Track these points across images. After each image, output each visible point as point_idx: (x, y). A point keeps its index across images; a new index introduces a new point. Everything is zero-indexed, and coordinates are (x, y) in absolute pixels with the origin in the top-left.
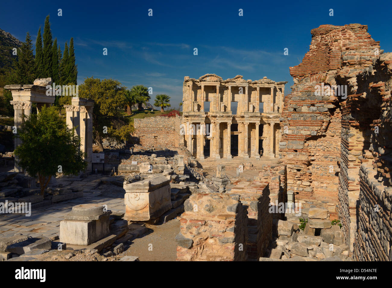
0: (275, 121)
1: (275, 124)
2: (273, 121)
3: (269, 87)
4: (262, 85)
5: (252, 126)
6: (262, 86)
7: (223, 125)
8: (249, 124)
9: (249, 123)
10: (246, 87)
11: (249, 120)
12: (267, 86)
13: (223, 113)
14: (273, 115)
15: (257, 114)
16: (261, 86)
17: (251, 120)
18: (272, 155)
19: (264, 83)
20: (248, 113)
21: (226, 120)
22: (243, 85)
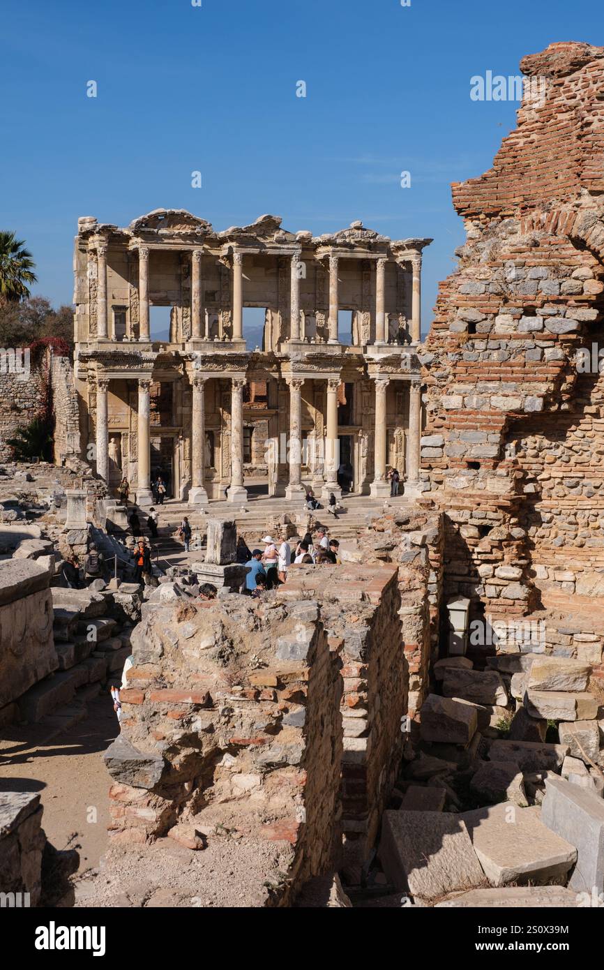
0: (392, 373)
1: (392, 382)
2: (387, 373)
3: (371, 256)
4: (347, 252)
5: (314, 391)
6: (348, 255)
7: (218, 388)
8: (303, 383)
9: (305, 380)
11: (306, 371)
12: (361, 254)
13: (217, 345)
14: (383, 352)
15: (331, 348)
16: (343, 255)
17: (310, 371)
18: (383, 488)
19: (352, 242)
20: (299, 346)
21: (225, 371)
22: (284, 250)
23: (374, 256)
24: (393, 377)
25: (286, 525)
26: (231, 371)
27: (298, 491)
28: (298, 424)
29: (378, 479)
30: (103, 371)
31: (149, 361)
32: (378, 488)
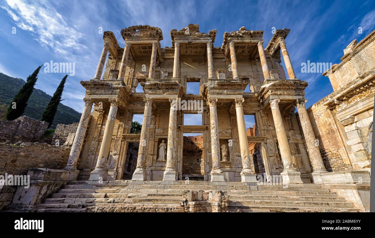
0: (280, 94)
1: (282, 100)
3: (253, 41)
4: (238, 39)
6: (239, 41)
8: (217, 100)
9: (219, 100)
10: (208, 44)
11: (218, 94)
12: (247, 40)
16: (236, 41)
17: (221, 94)
18: (294, 175)
20: (213, 81)
21: (165, 94)
22: (203, 41)
23: (255, 41)
24: (282, 97)
25: (194, 203)
26: (168, 94)
27: (218, 174)
28: (215, 125)
29: (288, 167)
30: (89, 95)
31: (117, 88)
32: (289, 174)
